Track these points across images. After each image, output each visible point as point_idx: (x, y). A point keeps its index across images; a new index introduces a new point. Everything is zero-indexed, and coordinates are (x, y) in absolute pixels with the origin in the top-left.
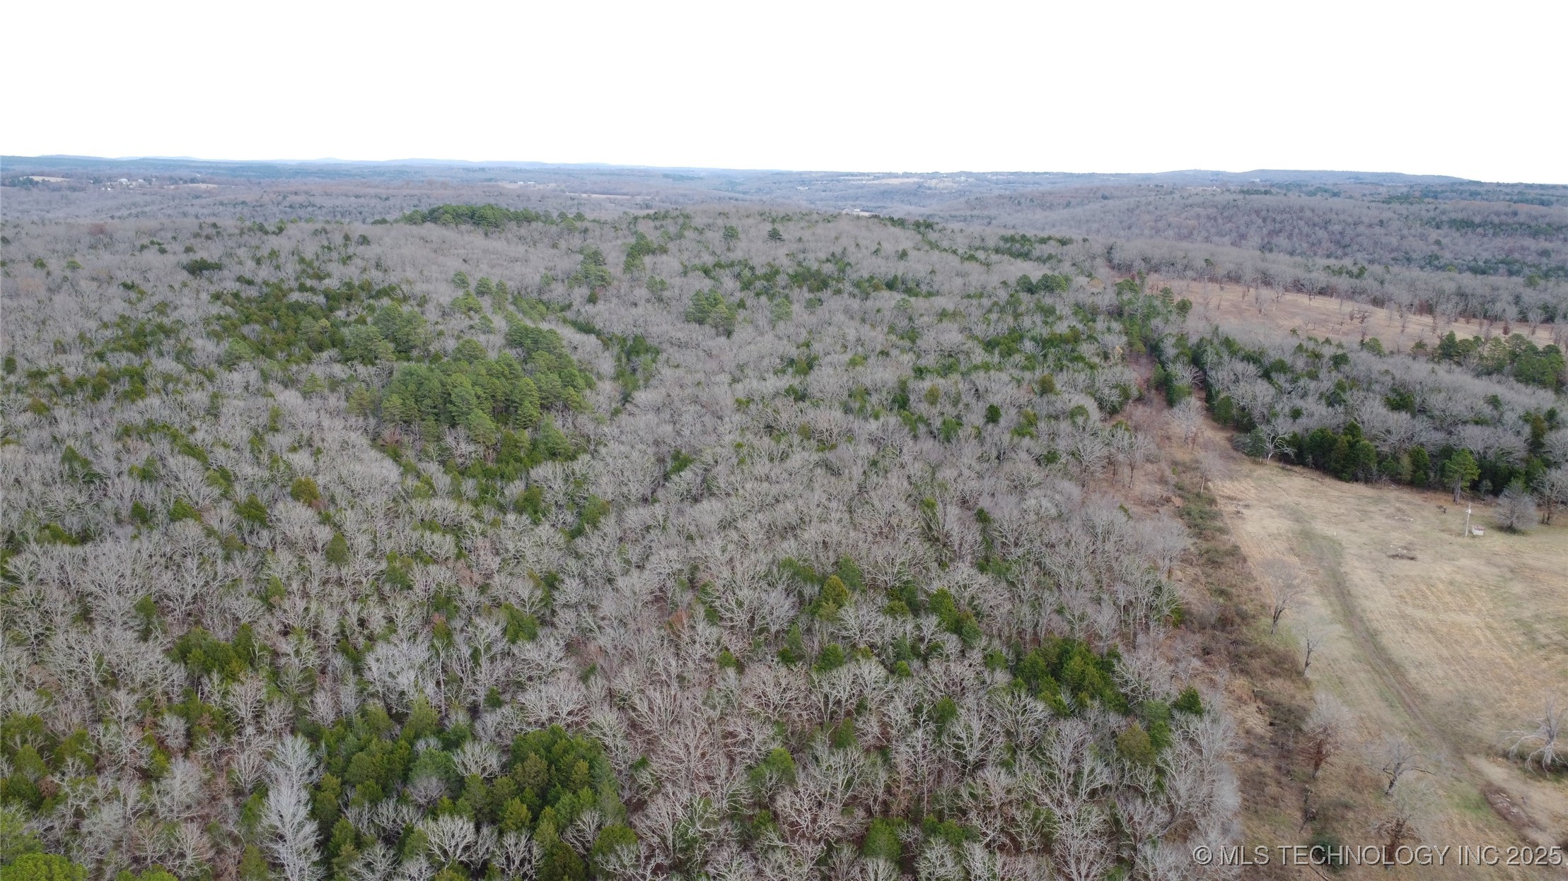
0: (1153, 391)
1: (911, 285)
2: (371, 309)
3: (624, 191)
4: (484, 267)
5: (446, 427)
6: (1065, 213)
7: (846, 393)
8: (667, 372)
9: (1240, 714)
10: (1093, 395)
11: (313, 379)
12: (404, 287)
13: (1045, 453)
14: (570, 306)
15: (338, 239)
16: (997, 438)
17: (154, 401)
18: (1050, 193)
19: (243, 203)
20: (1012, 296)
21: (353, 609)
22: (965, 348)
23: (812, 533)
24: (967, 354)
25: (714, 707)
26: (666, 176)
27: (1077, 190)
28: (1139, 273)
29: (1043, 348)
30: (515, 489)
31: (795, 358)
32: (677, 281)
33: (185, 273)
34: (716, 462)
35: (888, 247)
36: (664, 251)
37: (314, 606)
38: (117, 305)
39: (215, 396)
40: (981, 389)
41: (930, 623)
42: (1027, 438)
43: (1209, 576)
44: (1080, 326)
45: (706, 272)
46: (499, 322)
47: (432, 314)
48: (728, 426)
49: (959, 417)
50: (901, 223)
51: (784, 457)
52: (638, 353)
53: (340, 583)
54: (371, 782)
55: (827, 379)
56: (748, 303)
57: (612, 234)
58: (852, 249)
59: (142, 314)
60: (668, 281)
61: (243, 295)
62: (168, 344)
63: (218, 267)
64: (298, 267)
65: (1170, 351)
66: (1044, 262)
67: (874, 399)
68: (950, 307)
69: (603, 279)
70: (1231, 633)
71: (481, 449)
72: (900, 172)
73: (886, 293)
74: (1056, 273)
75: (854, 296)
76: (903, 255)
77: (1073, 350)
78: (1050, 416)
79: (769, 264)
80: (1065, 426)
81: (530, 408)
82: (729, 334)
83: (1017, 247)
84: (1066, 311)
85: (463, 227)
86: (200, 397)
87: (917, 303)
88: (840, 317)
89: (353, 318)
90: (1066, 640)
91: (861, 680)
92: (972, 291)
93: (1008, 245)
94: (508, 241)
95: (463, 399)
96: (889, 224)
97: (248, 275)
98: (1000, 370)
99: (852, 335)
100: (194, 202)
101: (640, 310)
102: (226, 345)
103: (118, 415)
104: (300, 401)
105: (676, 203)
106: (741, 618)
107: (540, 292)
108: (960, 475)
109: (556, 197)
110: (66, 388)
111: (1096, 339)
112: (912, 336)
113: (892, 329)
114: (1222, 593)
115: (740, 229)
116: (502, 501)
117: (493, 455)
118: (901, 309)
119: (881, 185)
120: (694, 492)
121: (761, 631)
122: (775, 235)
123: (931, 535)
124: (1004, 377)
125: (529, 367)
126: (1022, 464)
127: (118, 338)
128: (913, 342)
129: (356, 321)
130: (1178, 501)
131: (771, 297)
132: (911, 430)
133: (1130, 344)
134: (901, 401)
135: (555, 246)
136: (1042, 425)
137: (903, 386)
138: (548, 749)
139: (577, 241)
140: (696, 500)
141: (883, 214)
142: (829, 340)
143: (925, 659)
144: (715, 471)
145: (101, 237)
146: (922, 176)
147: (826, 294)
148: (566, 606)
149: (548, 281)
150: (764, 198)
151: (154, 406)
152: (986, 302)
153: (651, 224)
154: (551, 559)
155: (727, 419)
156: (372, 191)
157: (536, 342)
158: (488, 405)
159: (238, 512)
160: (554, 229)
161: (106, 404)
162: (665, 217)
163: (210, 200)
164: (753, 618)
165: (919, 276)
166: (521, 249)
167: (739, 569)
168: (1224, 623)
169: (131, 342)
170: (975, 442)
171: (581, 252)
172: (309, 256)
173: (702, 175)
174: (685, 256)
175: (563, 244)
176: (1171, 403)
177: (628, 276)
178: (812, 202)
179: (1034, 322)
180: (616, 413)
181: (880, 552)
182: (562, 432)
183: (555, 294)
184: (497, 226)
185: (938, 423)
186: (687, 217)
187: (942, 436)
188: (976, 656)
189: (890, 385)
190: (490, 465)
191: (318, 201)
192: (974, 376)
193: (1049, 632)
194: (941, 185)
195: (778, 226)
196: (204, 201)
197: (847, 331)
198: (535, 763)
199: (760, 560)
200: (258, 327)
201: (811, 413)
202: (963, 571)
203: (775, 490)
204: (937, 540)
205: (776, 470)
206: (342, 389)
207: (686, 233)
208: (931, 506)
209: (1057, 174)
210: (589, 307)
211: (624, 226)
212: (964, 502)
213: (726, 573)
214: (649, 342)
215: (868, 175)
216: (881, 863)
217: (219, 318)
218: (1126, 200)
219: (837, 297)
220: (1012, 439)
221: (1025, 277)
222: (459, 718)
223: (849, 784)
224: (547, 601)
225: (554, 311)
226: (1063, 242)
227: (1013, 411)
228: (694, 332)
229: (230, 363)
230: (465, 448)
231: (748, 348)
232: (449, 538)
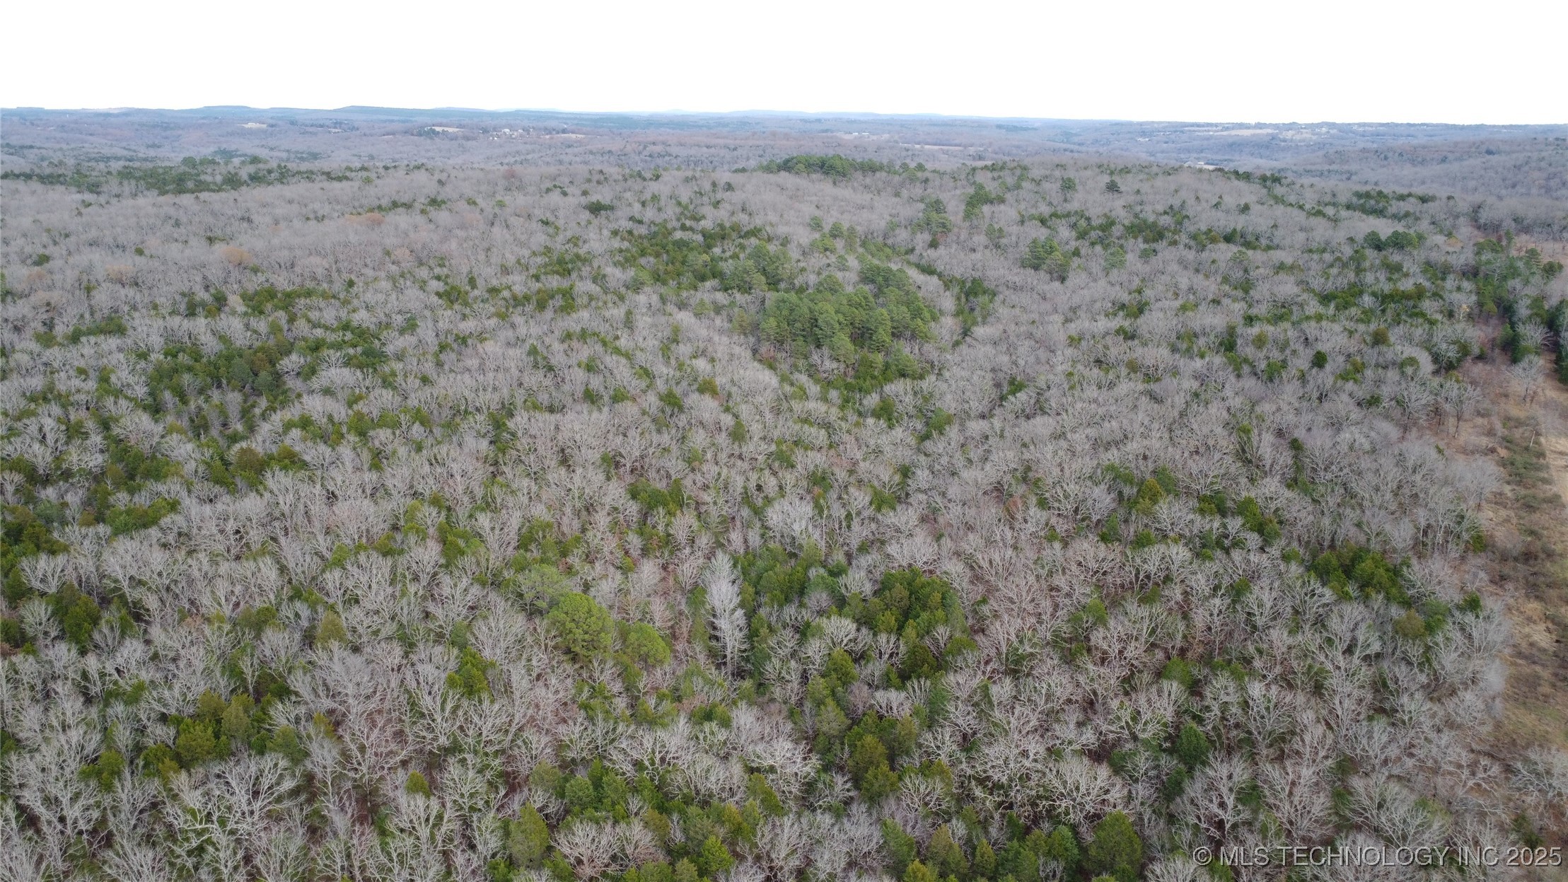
0: (1497, 351)
1: (1250, 238)
2: (742, 247)
3: (957, 142)
4: (834, 213)
5: (812, 347)
6: (1438, 169)
7: (1174, 336)
8: (1003, 312)
9: (1527, 630)
10: (1429, 350)
11: (702, 303)
12: (768, 228)
13: (1368, 397)
14: (912, 250)
15: (707, 186)
16: (1320, 381)
17: (585, 314)
18: (1424, 147)
19: (610, 152)
20: (1356, 252)
21: (754, 477)
22: (1300, 299)
23: (1134, 447)
24: (1301, 305)
25: (1043, 567)
26: (999, 127)
27: (1456, 144)
28: (1507, 233)
29: (1383, 302)
30: (872, 400)
31: (1127, 303)
32: (1015, 229)
33: (587, 213)
34: (1049, 387)
35: (1230, 201)
36: (1002, 200)
37: (725, 471)
38: (540, 238)
39: (629, 313)
40: (1311, 338)
41: (1235, 524)
42: (1351, 382)
43: (1521, 518)
44: (1427, 284)
45: (1043, 222)
46: (853, 262)
47: (794, 253)
48: (1060, 358)
49: (1284, 361)
50: (1247, 177)
51: (1111, 385)
52: (976, 295)
53: (740, 457)
54: (778, 593)
55: (1157, 321)
56: (1083, 252)
57: (952, 184)
58: (1191, 201)
59: (559, 245)
60: (1006, 229)
61: (636, 233)
62: (586, 270)
63: (611, 208)
64: (678, 210)
65: (1523, 310)
66: (1400, 220)
67: (1202, 341)
68: (1289, 261)
69: (944, 226)
70: (1534, 566)
71: (842, 366)
72: (1253, 122)
73: (1223, 246)
74: (1412, 231)
75: (1190, 248)
76: (1245, 209)
77: (1415, 307)
78: (1377, 365)
79: (1105, 215)
80: (1392, 375)
81: (883, 335)
82: (1063, 279)
83: (1371, 203)
84: (1414, 269)
85: (814, 176)
86: (618, 313)
87: (1253, 256)
88: (1174, 267)
89: (728, 254)
90: (1361, 549)
91: (1167, 559)
92: (1314, 246)
93: (1362, 201)
94: (854, 189)
95: (827, 323)
96: (1233, 177)
97: (638, 216)
98: (1333, 321)
99: (1184, 283)
100: (568, 150)
101: (978, 256)
102: (631, 273)
103: (560, 323)
104: (693, 320)
105: (1009, 154)
106: (1068, 507)
107: (885, 237)
108: (1279, 409)
109: (891, 148)
110: (517, 301)
111: (1441, 297)
112: (1246, 286)
113: (1226, 280)
114: (1532, 533)
115: (1077, 181)
116: (861, 409)
117: (851, 373)
118: (1237, 261)
119: (1230, 136)
120: (1028, 411)
121: (1083, 520)
122: (1112, 187)
123: (1245, 456)
124: (1337, 328)
125: (881, 300)
126: (1343, 403)
127: (546, 265)
128: (1246, 292)
129: (731, 257)
130: (1503, 452)
131: (1106, 247)
132: (1235, 370)
133: (1480, 304)
134: (1228, 344)
135: (897, 195)
136: (1369, 373)
137: (1231, 331)
138: (909, 584)
139: (918, 191)
140: (1028, 417)
141: (1228, 167)
142: (1160, 287)
143: (1227, 551)
144: (1047, 394)
145: (513, 181)
146: (1276, 126)
147: (1159, 246)
148: (919, 490)
149: (893, 227)
150: (1101, 150)
151: (582, 318)
152: (1327, 257)
153: (989, 175)
154: (905, 455)
155: (1059, 353)
156: (721, 141)
157: (886, 280)
158: (848, 330)
159: (661, 400)
160: (897, 178)
161: (548, 314)
162: (1002, 168)
163: (581, 149)
164: (1077, 508)
165: (1259, 229)
166: (868, 197)
167: (1067, 472)
168: (1528, 556)
169: (557, 268)
170: (1297, 383)
171: (922, 200)
172: (684, 200)
173: (1036, 125)
174: (1023, 206)
175: (905, 193)
176: (1515, 361)
177: (968, 224)
178: (1152, 154)
179: (1377, 279)
180: (956, 344)
181: (1195, 466)
182: (911, 357)
183: (899, 239)
184: (844, 176)
185: (1263, 365)
186: (1025, 168)
187: (1265, 377)
188: (1274, 551)
189: (1219, 329)
190: (849, 380)
191: (674, 150)
192: (1305, 325)
193: (1346, 540)
194: (1298, 137)
195: (1117, 178)
196: (576, 150)
197: (1180, 279)
198: (900, 591)
199: (1086, 464)
200: (652, 259)
201: (1139, 351)
202: (1272, 485)
203: (1101, 411)
204: (1250, 462)
205: (1104, 395)
206: (724, 313)
207: (1024, 184)
208: (1247, 431)
209: (1437, 125)
210: (931, 252)
211: (963, 177)
212: (1280, 433)
213: (1056, 472)
214: (986, 284)
215: (1216, 125)
216: (1175, 684)
217: (621, 251)
218: (1514, 156)
219: (1172, 248)
220: (1335, 383)
221: (1373, 233)
222: (839, 557)
223: (1153, 631)
224: (903, 485)
225: (898, 254)
226: (1424, 200)
227: (1341, 359)
228: (1030, 276)
229: (636, 287)
230: (829, 365)
231: (1082, 292)
232: (823, 432)
